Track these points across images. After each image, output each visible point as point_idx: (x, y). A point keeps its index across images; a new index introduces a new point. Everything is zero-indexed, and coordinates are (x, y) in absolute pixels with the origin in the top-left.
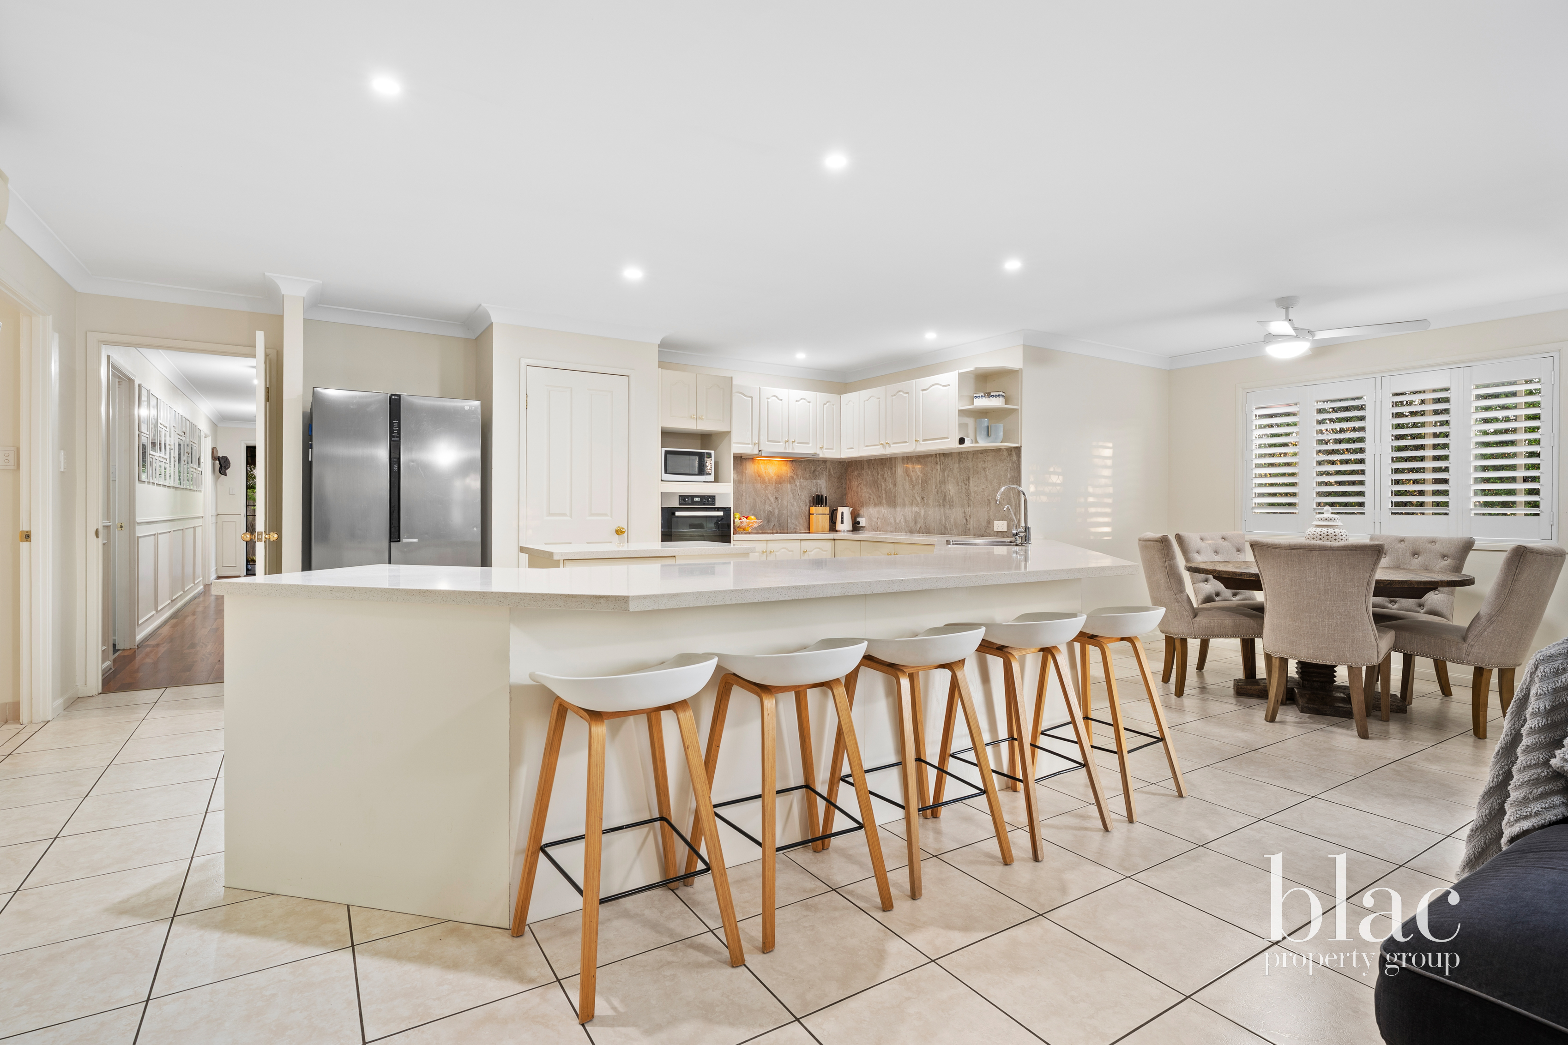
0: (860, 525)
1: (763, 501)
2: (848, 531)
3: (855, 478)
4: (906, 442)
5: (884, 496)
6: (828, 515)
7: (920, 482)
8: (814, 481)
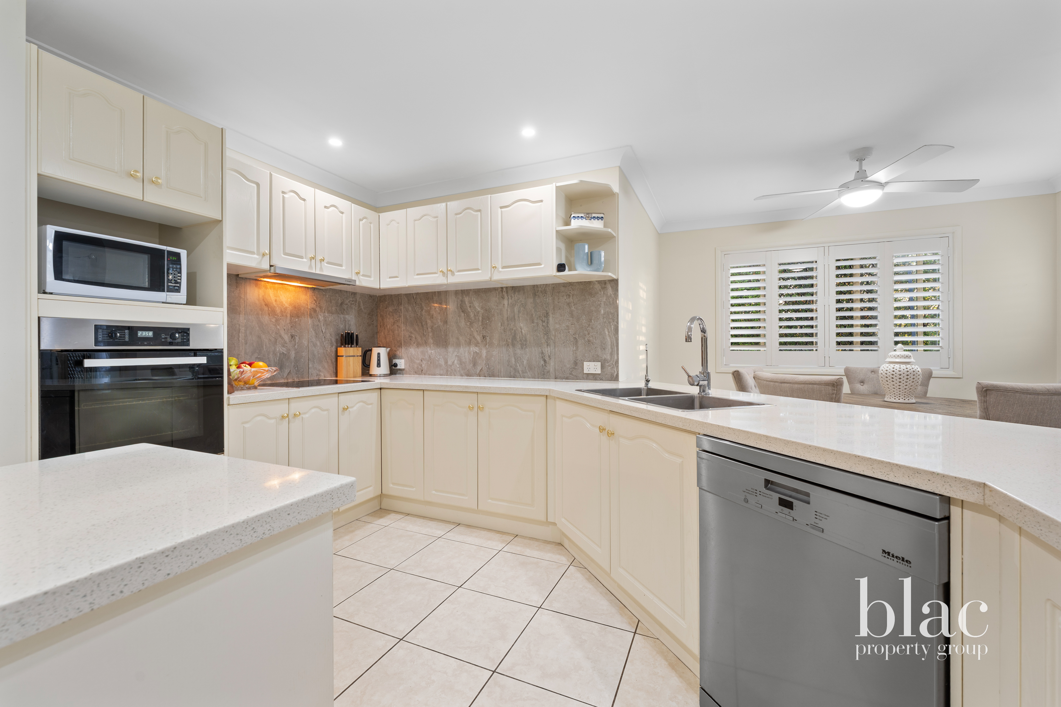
0: (398, 367)
1: (273, 340)
2: (385, 375)
3: (389, 314)
4: (478, 269)
5: (430, 334)
6: (361, 357)
7: (481, 319)
8: (342, 316)
